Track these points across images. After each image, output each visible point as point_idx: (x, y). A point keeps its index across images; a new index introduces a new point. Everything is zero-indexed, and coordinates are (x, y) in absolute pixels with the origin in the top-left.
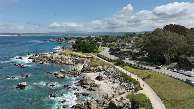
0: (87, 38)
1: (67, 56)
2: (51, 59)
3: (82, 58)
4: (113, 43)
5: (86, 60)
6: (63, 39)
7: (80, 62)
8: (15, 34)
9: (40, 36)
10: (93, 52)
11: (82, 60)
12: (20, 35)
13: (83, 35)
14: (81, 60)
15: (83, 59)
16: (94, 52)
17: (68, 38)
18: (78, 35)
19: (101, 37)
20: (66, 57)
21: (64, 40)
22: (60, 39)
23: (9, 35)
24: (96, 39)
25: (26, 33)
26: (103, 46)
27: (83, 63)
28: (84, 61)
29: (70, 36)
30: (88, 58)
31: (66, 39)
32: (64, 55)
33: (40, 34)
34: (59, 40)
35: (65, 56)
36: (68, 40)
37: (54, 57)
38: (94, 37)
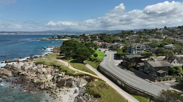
0: (81, 36)
1: (46, 67)
2: (21, 71)
3: (70, 75)
4: (116, 44)
5: (77, 80)
6: (56, 37)
7: (65, 84)
8: (13, 32)
9: (36, 34)
10: (89, 59)
11: (70, 79)
12: (17, 33)
13: (77, 33)
14: (67, 80)
15: (71, 77)
16: (91, 60)
17: (61, 37)
18: (73, 33)
19: (96, 35)
20: (44, 70)
21: (57, 39)
22: (53, 37)
23: (7, 34)
24: (91, 38)
25: (23, 32)
26: (101, 47)
27: (71, 86)
28: (73, 83)
29: (65, 34)
30: (81, 76)
31: (59, 37)
32: (42, 65)
33: (37, 32)
34: (51, 39)
35: (44, 67)
36: (61, 39)
37: (26, 68)
38: (88, 35)
